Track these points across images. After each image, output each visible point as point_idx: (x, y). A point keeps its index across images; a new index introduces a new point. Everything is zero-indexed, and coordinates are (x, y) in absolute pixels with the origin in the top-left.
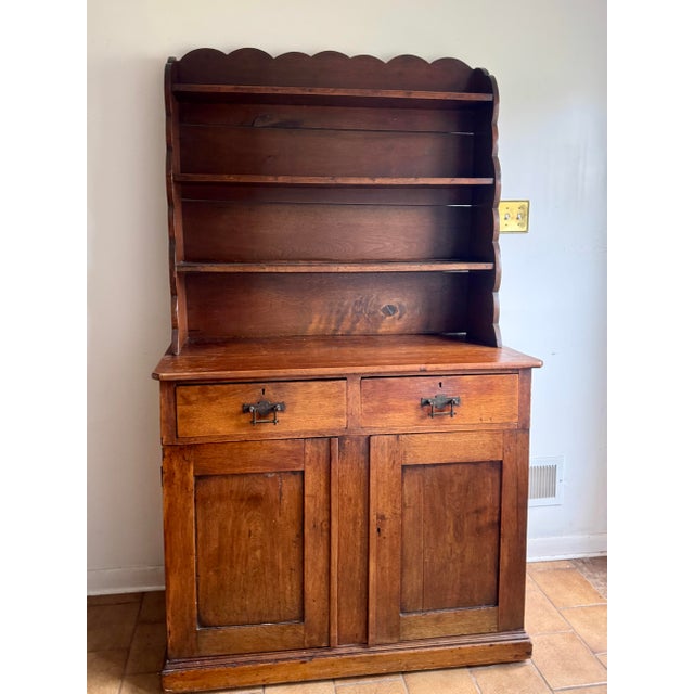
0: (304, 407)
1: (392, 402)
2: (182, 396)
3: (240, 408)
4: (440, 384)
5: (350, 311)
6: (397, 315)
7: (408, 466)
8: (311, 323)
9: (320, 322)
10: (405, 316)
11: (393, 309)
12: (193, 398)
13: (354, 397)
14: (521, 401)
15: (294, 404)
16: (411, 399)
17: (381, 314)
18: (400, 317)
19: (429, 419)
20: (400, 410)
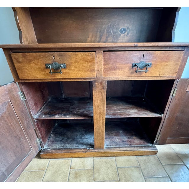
0: (75, 66)
1: (118, 65)
2: (15, 58)
3: (44, 66)
5: (106, 30)
6: (126, 33)
8: (88, 37)
9: (92, 37)
10: (130, 34)
11: (125, 30)
12: (21, 60)
15: (70, 64)
16: (127, 63)
17: (119, 33)
18: (128, 34)
19: (135, 74)
20: (122, 69)
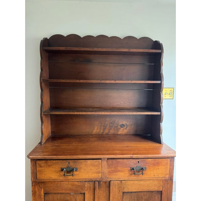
0: (85, 170)
1: (119, 168)
2: (38, 164)
3: (60, 169)
4: (138, 162)
5: (108, 125)
7: (125, 192)
8: (94, 130)
9: (97, 129)
10: (128, 128)
11: (123, 125)
12: (43, 165)
13: (104, 166)
14: (170, 169)
15: (81, 168)
16: (127, 167)
17: (119, 127)
18: (126, 128)
19: (134, 175)
20: (122, 171)
